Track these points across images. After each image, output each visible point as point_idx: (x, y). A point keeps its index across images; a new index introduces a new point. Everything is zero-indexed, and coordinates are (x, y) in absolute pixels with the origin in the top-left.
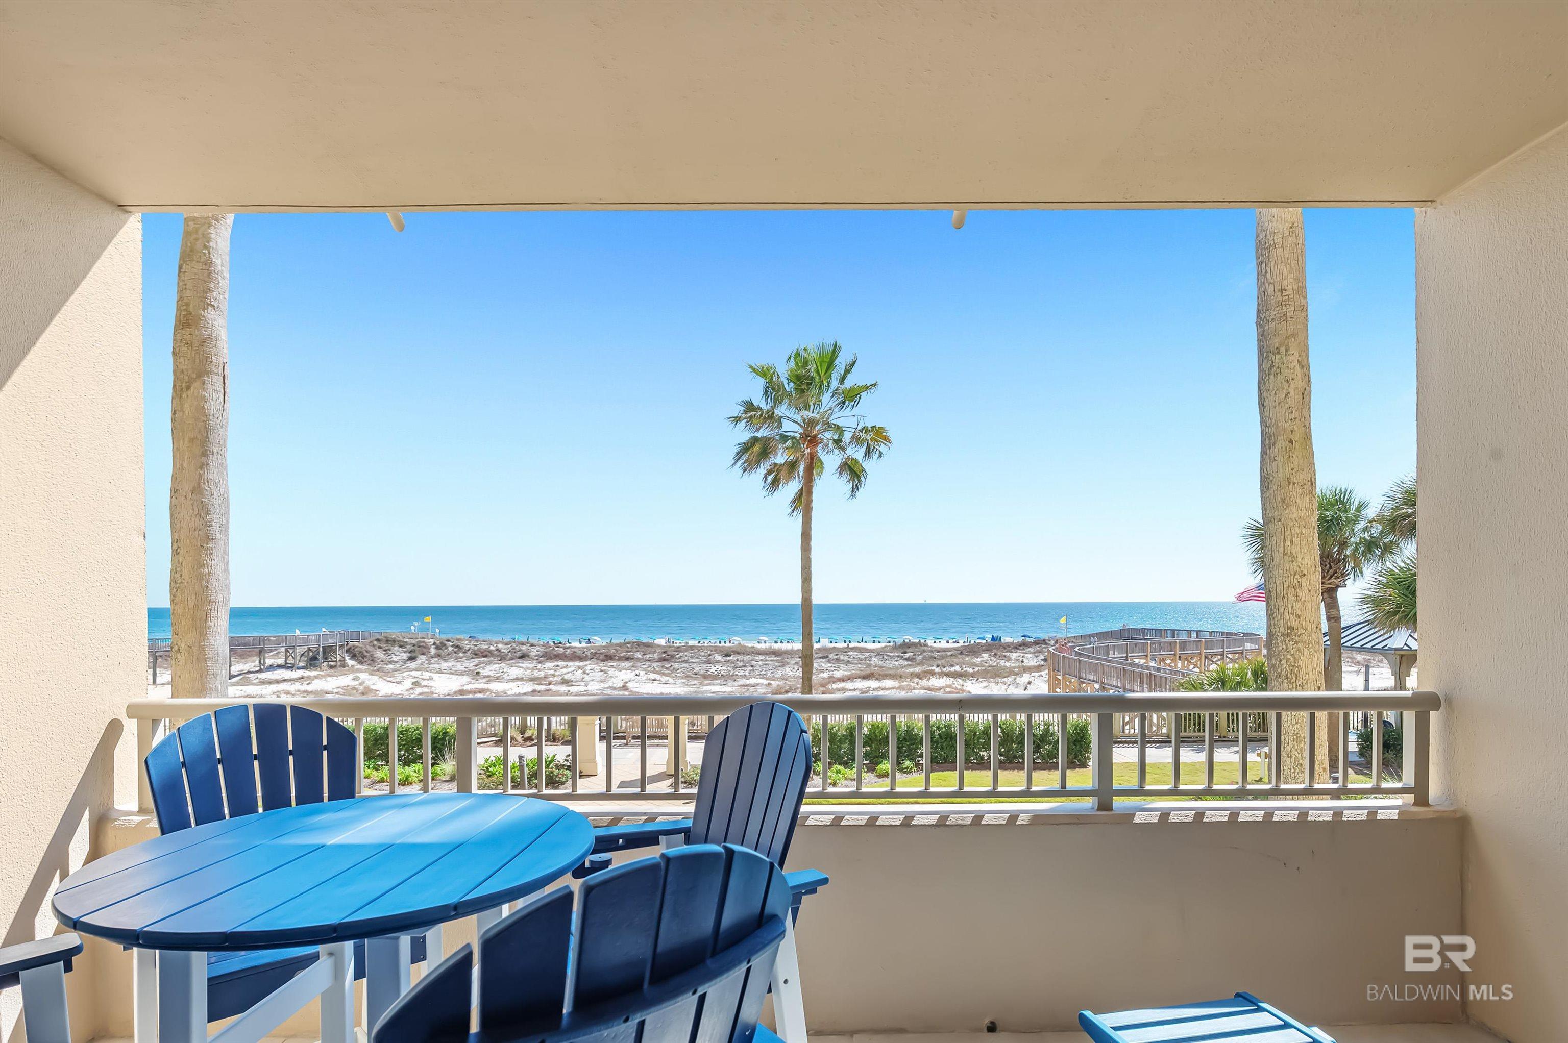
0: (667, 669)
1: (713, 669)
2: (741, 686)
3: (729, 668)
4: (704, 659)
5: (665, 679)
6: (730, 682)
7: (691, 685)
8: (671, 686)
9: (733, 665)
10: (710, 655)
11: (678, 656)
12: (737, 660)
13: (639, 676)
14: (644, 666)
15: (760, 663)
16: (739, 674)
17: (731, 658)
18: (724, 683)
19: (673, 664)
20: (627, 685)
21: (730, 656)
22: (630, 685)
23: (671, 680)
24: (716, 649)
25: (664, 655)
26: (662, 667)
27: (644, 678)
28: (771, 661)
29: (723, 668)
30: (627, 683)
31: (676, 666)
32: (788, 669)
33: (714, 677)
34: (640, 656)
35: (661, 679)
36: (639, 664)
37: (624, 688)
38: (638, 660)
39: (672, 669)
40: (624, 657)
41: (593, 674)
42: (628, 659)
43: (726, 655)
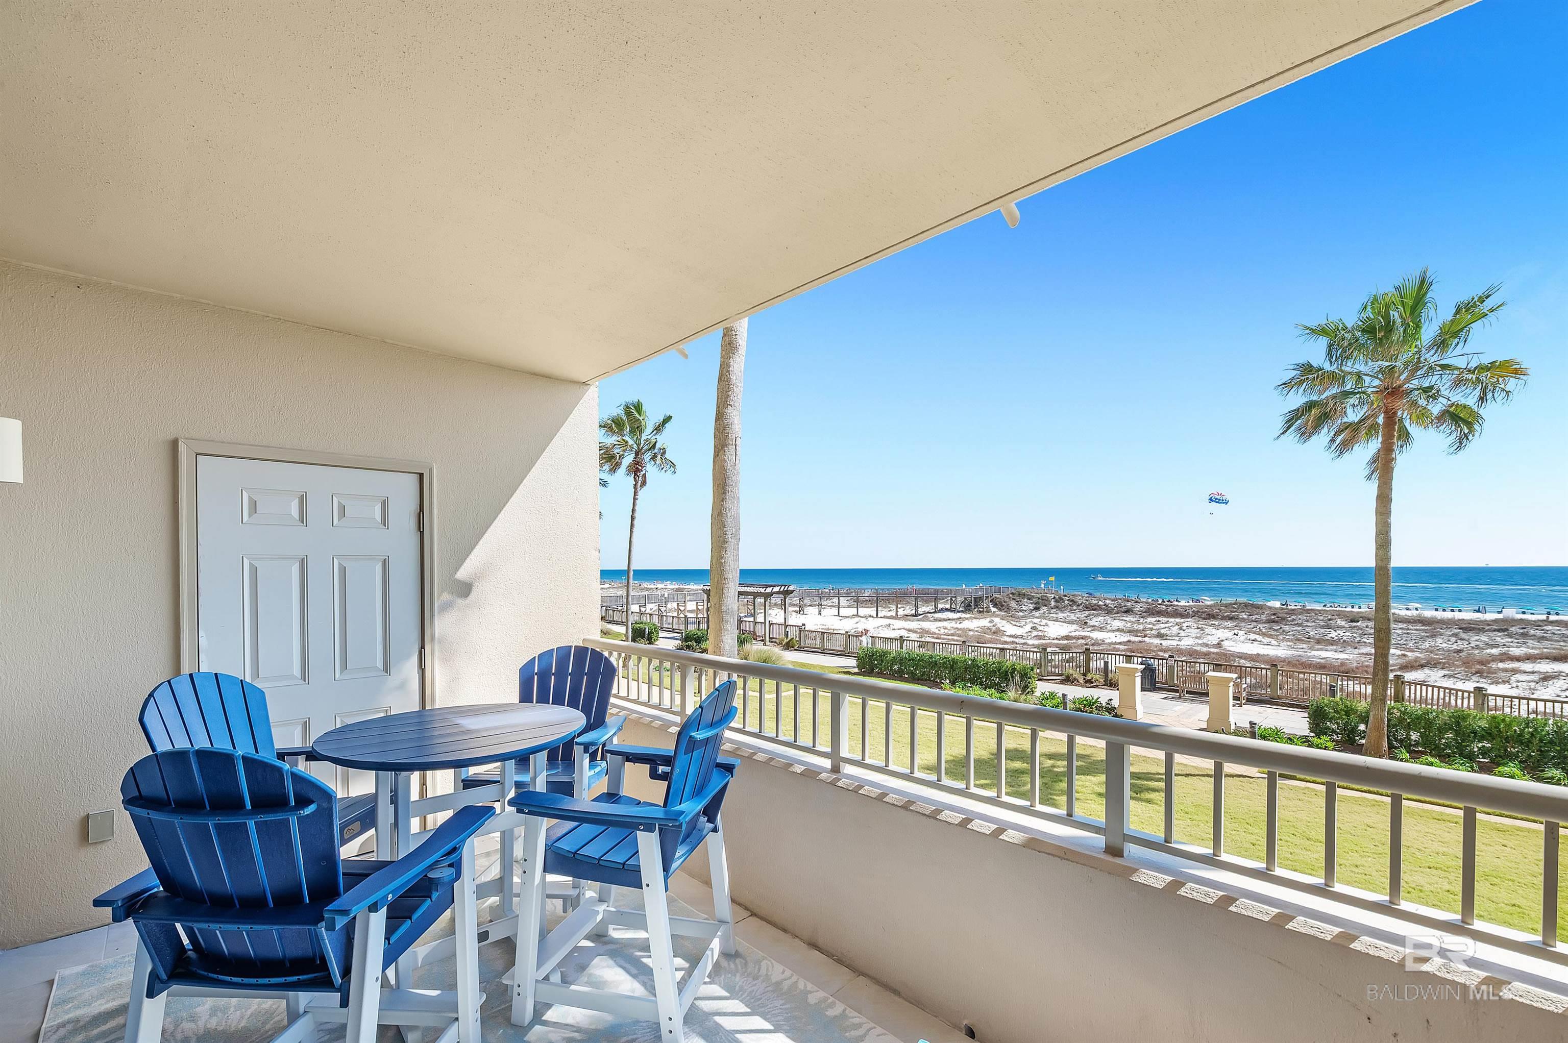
0: (1276, 630)
1: (1333, 634)
2: (1363, 654)
3: (1355, 635)
4: (1322, 623)
5: (1266, 640)
6: (1349, 649)
7: (1298, 648)
8: (1273, 647)
9: (1361, 632)
10: (1330, 620)
11: (1289, 619)
12: (1367, 627)
13: (1237, 635)
14: (1249, 627)
15: (1399, 632)
16: (1368, 641)
17: (1358, 624)
18: (1341, 650)
19: (1282, 626)
20: (1222, 643)
21: (1358, 622)
22: (1226, 644)
23: (1274, 642)
24: (1340, 615)
25: (1273, 617)
26: (1270, 628)
27: (1242, 638)
28: (1416, 630)
29: (1347, 634)
30: (1222, 641)
31: (1287, 628)
32: (1439, 640)
33: (1332, 642)
34: (1245, 617)
35: (1263, 640)
36: (1243, 624)
37: (1219, 645)
38: (1243, 620)
39: (1281, 631)
40: (1228, 616)
41: (1189, 631)
42: (1231, 619)
43: (1352, 621)
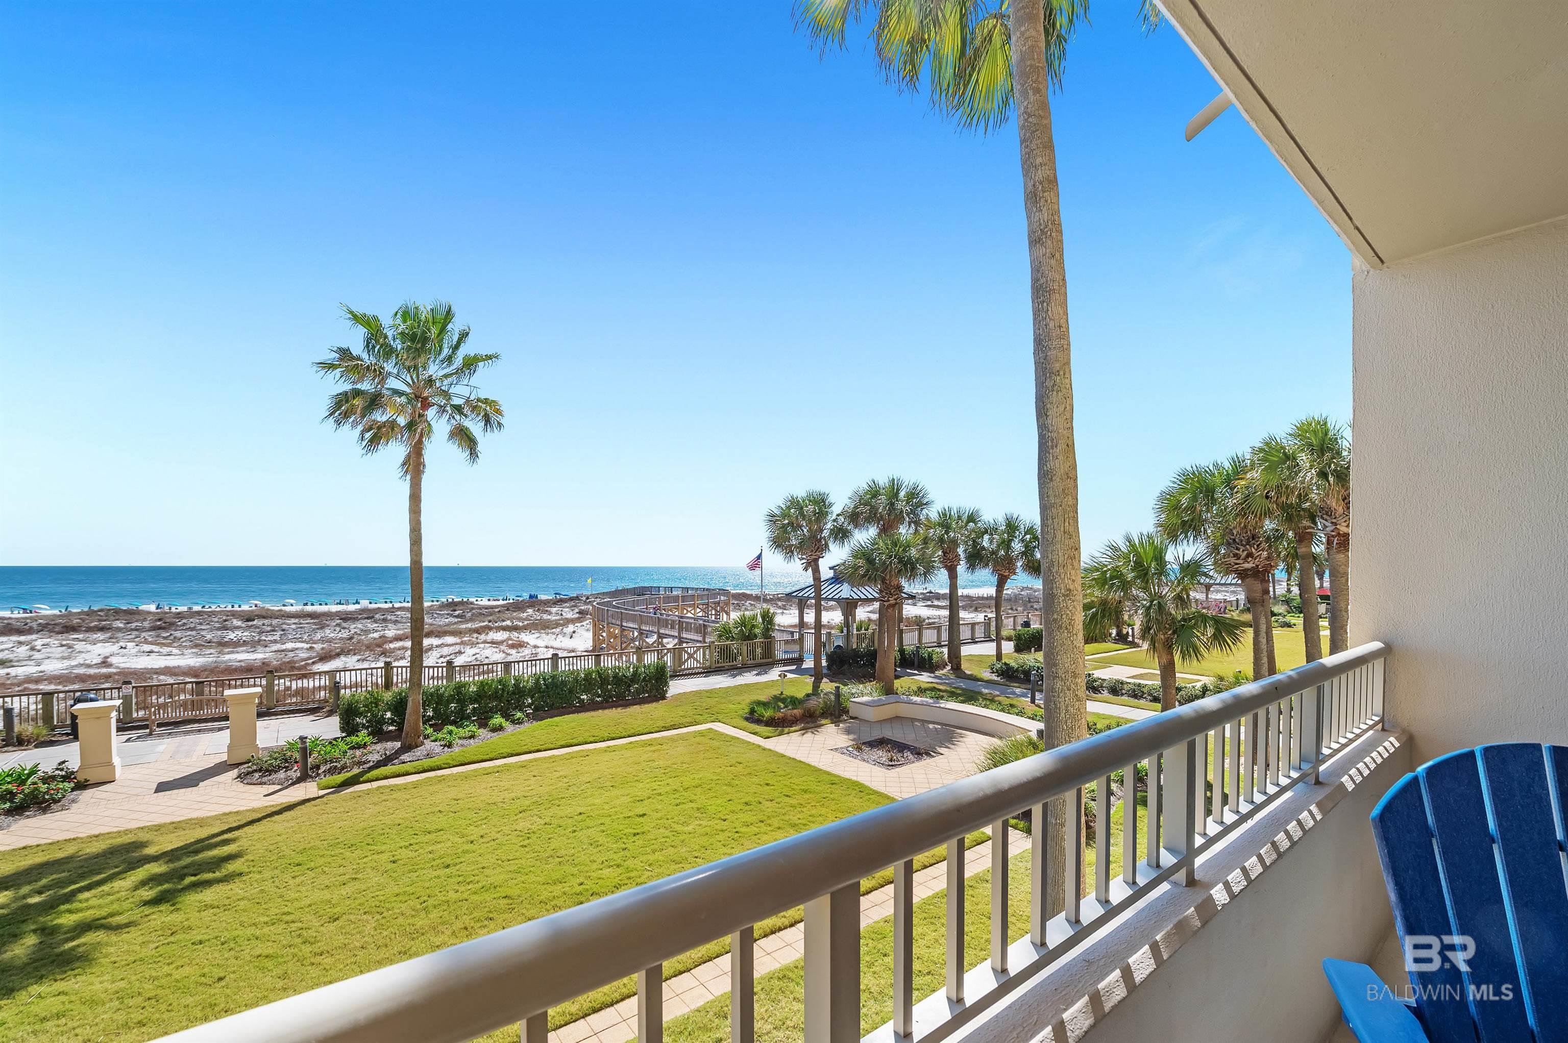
0: (165, 638)
1: (232, 636)
2: (275, 651)
3: (253, 634)
4: (217, 625)
5: (166, 650)
6: (260, 649)
7: (205, 654)
8: (177, 657)
9: (258, 630)
10: (225, 621)
11: (180, 623)
12: (264, 625)
13: (125, 648)
14: (130, 637)
15: (294, 626)
16: (267, 639)
17: (255, 622)
18: (252, 650)
19: (172, 632)
20: (109, 660)
21: (254, 620)
22: (113, 660)
23: (175, 651)
24: (234, 614)
25: (159, 623)
26: (158, 636)
27: (134, 651)
28: (307, 623)
29: (245, 634)
30: (107, 657)
31: (178, 634)
32: (328, 631)
33: (236, 645)
34: (121, 625)
35: (161, 650)
36: (120, 635)
37: (105, 663)
38: (119, 629)
39: (172, 637)
40: (96, 627)
42: (102, 629)
43: (248, 620)
